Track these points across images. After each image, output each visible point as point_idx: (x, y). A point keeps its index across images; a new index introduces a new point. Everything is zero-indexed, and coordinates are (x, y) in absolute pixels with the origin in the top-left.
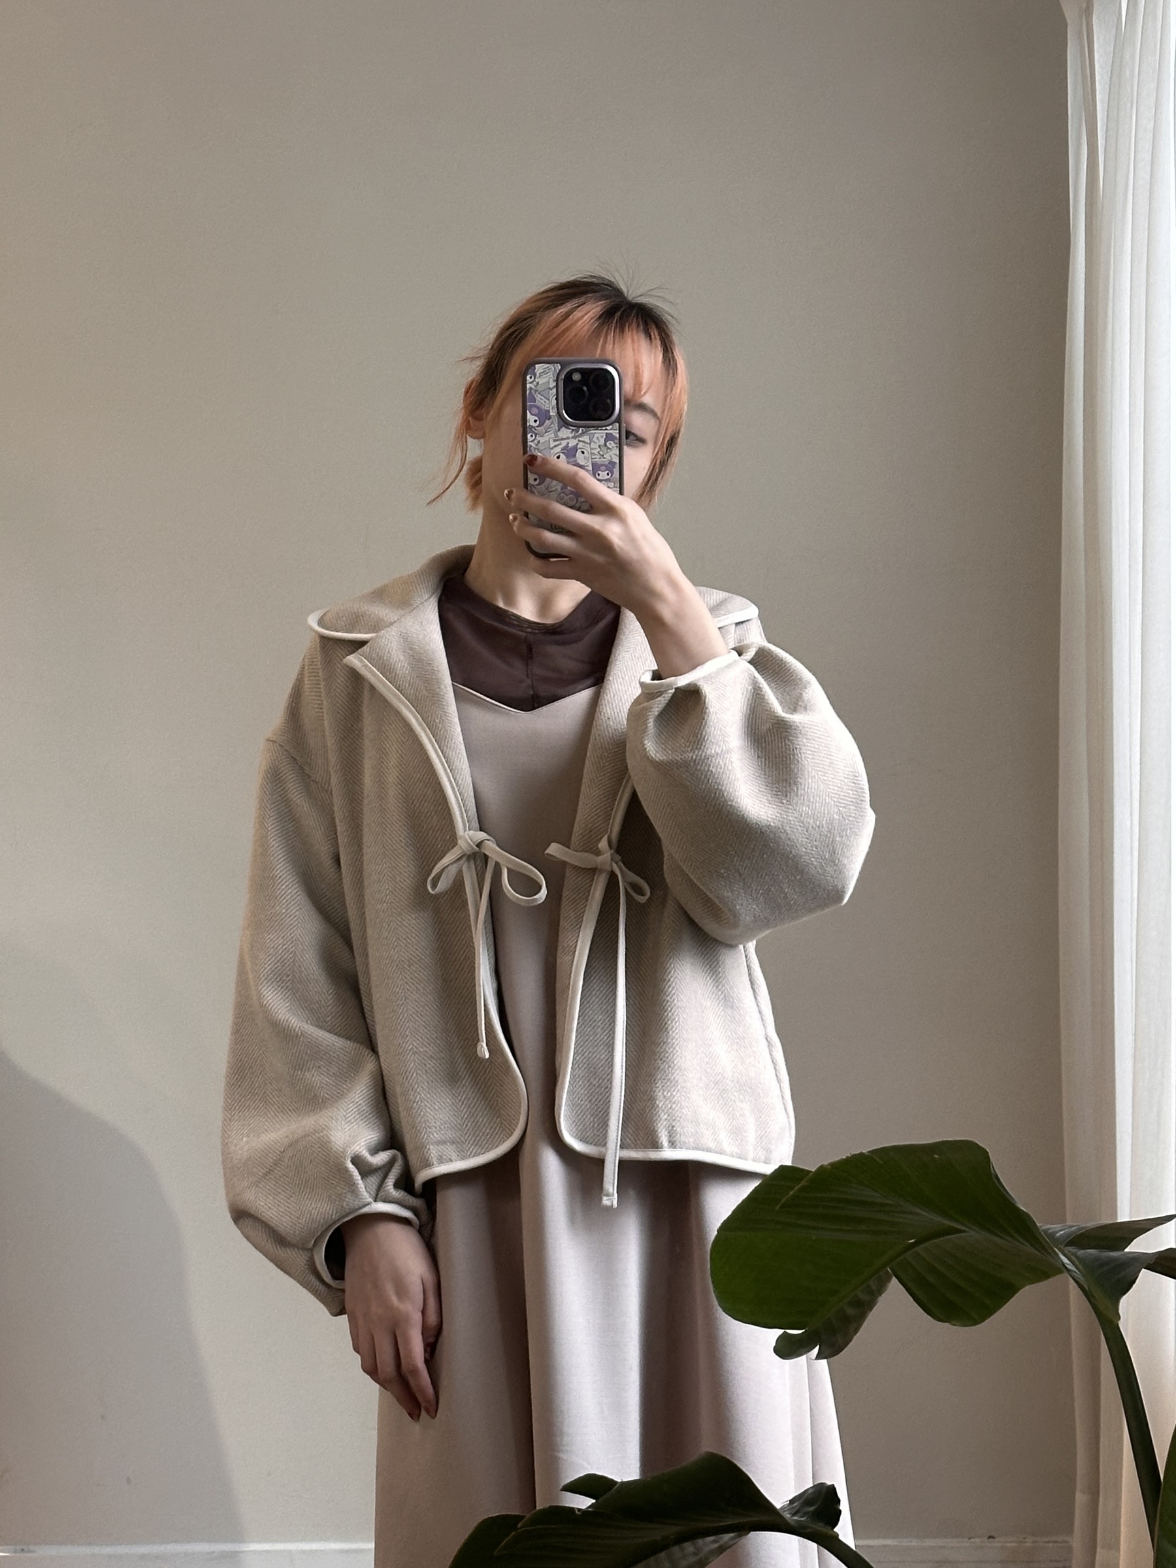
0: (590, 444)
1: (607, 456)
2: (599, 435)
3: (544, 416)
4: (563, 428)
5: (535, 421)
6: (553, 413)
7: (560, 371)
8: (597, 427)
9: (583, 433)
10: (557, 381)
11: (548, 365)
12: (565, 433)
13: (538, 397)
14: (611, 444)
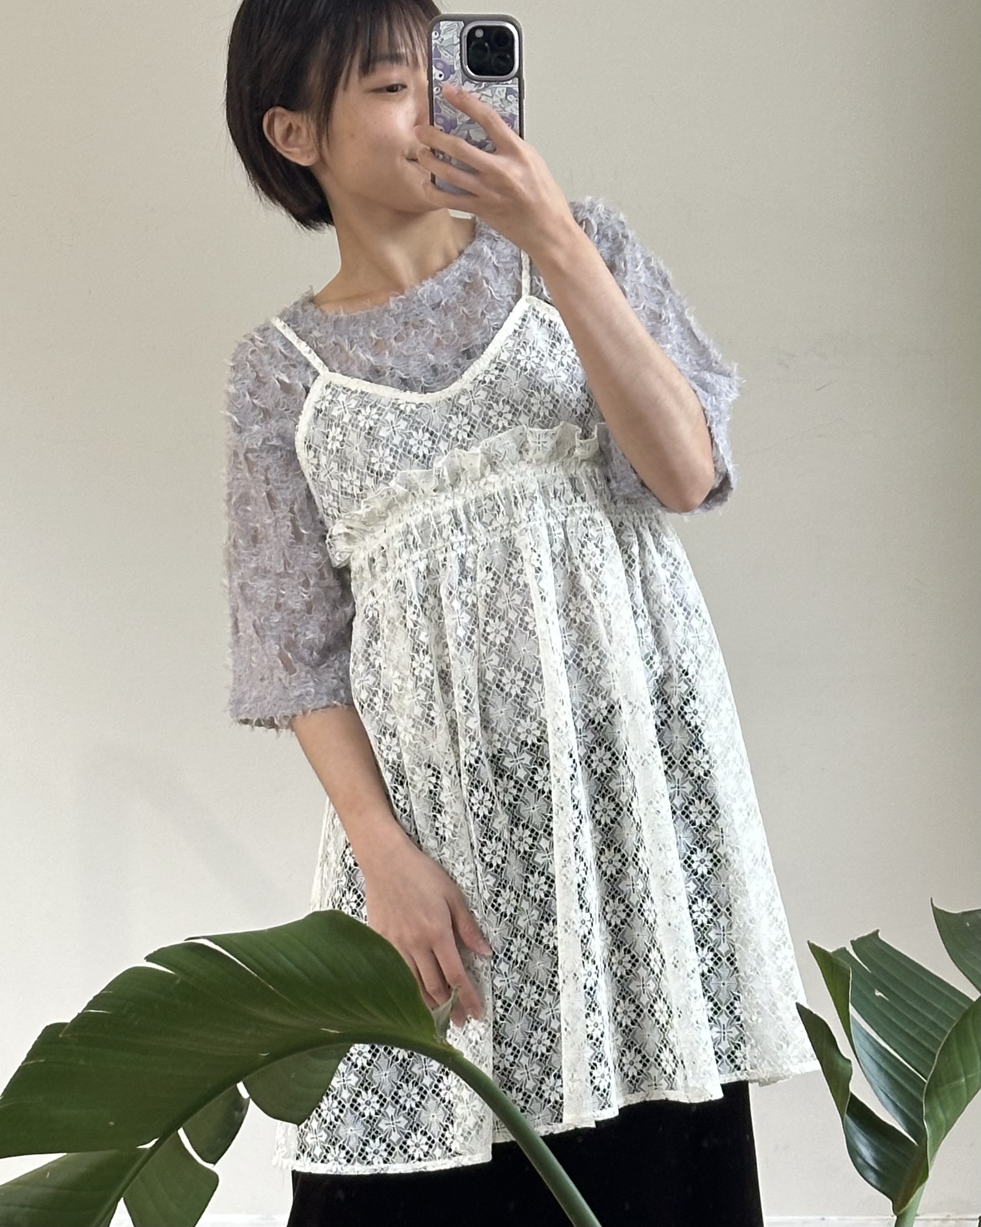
0: (492, 97)
1: (508, 109)
2: (501, 89)
3: (448, 71)
4: (467, 82)
5: (441, 76)
6: (457, 68)
7: (464, 28)
8: (498, 82)
9: (486, 87)
10: (460, 38)
11: (450, 23)
12: (469, 87)
13: (443, 53)
14: (511, 98)
